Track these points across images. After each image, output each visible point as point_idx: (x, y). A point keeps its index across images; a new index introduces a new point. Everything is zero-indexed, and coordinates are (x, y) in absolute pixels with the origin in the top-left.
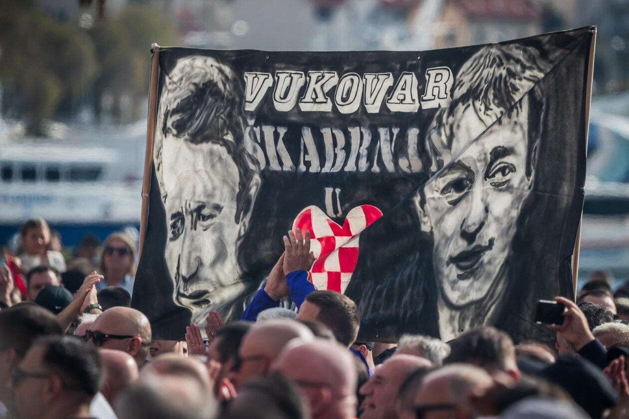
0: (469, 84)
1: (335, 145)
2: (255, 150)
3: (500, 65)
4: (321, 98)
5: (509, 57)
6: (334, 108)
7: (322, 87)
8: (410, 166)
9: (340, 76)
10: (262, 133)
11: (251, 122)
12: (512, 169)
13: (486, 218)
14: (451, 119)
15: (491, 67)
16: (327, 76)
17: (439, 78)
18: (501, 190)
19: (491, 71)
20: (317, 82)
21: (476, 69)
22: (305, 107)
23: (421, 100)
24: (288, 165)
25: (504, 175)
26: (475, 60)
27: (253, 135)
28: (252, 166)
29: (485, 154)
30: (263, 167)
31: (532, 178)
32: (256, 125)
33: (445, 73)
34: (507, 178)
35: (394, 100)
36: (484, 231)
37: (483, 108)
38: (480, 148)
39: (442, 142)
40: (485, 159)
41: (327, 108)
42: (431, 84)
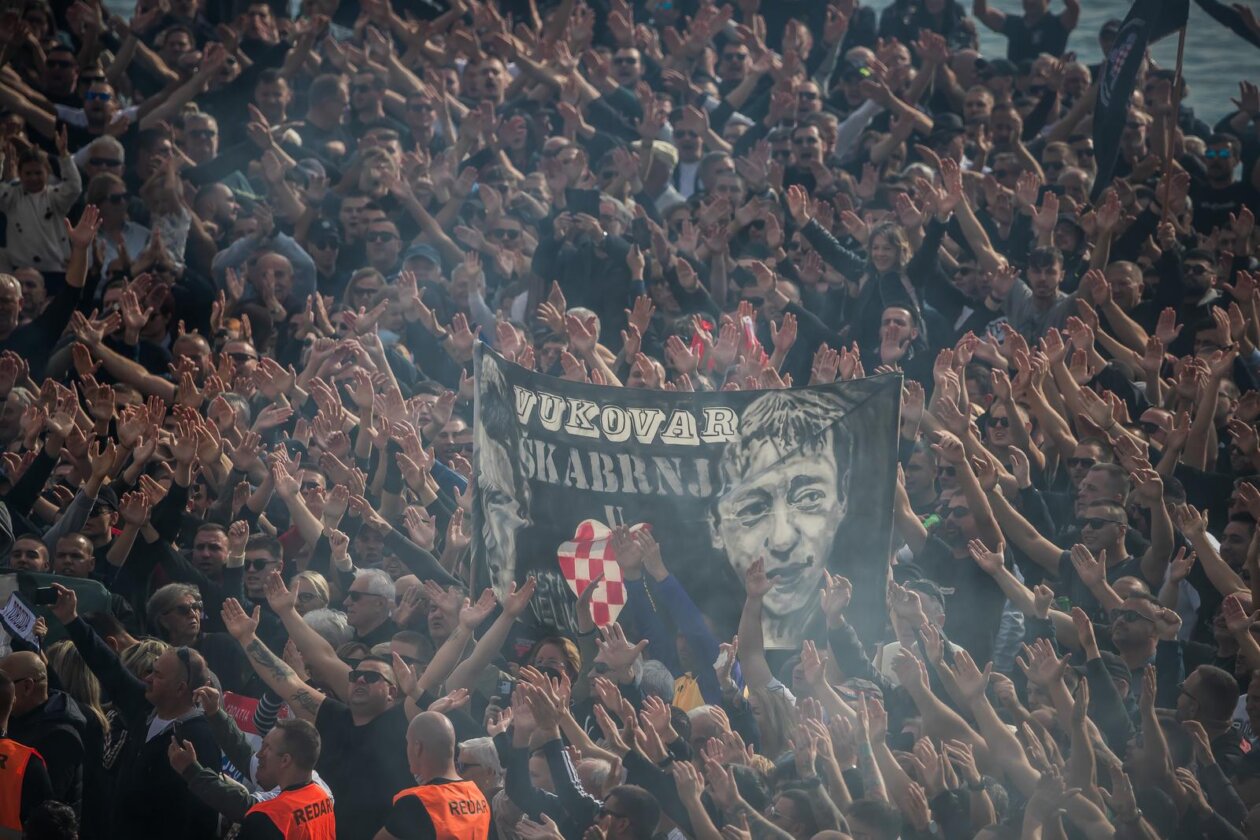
0: (759, 424)
1: (602, 466)
2: (527, 459)
3: (793, 407)
4: (586, 424)
5: (803, 402)
6: (602, 435)
7: (584, 413)
8: (699, 491)
9: (600, 407)
10: (534, 446)
11: (525, 434)
12: (822, 495)
13: (799, 538)
14: (746, 452)
15: (783, 409)
16: (587, 405)
17: (720, 417)
18: (811, 514)
19: (784, 412)
20: (578, 409)
21: (765, 409)
22: (572, 430)
23: (700, 434)
24: (554, 477)
25: (812, 499)
26: (762, 403)
27: (526, 446)
28: (523, 474)
29: (786, 482)
30: (531, 475)
31: (845, 502)
32: (529, 438)
33: (728, 414)
34: (817, 502)
35: (670, 432)
36: (799, 550)
37: (783, 443)
38: (782, 476)
39: (736, 470)
40: (785, 486)
41: (595, 434)
42: (712, 422)
